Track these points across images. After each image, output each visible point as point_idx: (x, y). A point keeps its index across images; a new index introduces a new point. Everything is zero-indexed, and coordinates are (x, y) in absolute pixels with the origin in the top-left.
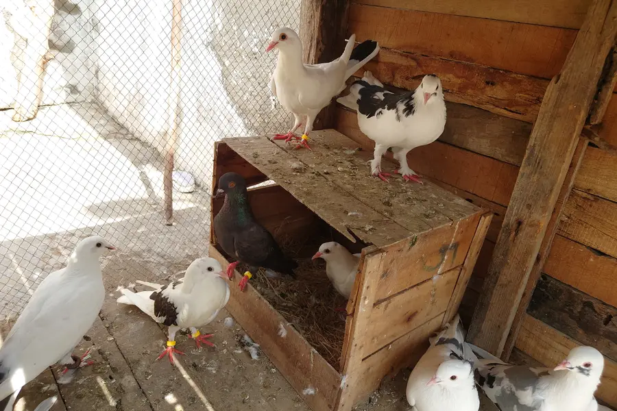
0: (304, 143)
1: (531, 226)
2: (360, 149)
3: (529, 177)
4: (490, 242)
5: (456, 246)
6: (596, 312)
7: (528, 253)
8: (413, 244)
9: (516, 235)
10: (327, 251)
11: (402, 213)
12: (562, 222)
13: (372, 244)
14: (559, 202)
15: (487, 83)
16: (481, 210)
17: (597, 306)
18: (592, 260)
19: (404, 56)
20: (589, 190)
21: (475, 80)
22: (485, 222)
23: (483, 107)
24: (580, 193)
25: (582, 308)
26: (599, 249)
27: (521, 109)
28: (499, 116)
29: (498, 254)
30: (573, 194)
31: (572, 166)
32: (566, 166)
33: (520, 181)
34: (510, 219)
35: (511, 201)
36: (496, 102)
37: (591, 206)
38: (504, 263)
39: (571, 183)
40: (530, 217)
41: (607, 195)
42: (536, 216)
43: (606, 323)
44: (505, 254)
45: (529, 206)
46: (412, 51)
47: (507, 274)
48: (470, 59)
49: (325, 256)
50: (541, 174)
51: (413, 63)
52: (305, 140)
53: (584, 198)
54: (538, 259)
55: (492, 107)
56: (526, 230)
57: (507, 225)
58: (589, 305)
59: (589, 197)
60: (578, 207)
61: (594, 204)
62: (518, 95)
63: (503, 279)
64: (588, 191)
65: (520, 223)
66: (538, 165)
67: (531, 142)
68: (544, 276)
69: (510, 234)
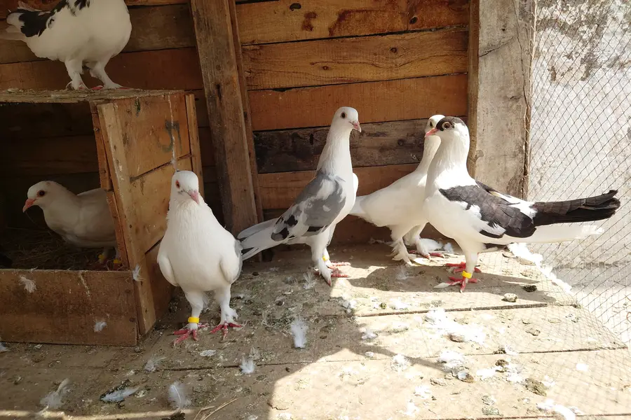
1: (227, 84)
3: (206, 41)
5: (177, 125)
6: (301, 138)
7: (236, 110)
9: (220, 98)
10: (42, 193)
12: (247, 77)
14: (238, 59)
16: (182, 92)
17: (300, 133)
18: (280, 98)
20: (253, 41)
22: (190, 99)
24: (248, 47)
25: (293, 142)
26: (281, 86)
29: (214, 124)
30: (244, 51)
32: (229, 20)
33: (201, 49)
34: (209, 87)
37: (260, 54)
38: (223, 130)
39: (239, 42)
40: (223, 76)
41: (267, 40)
42: (227, 73)
43: (312, 142)
44: (221, 122)
45: (218, 68)
47: (229, 138)
49: (39, 201)
50: (214, 33)
53: (253, 50)
54: (246, 116)
56: (226, 90)
57: (210, 93)
58: (296, 135)
59: (256, 47)
60: (253, 59)
61: (261, 51)
63: (228, 145)
64: (252, 43)
65: (218, 87)
66: (208, 27)
67: (194, 9)
68: (256, 133)
69: (215, 100)
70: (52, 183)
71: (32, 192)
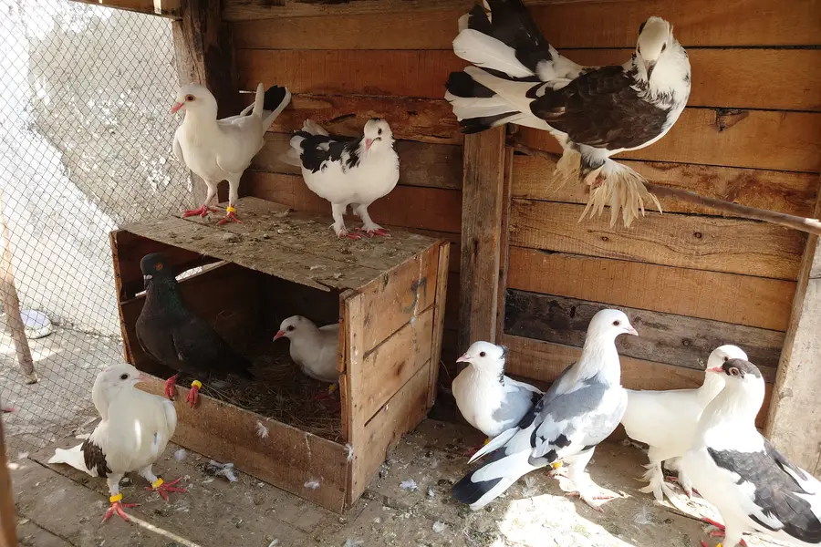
0: (230, 217)
1: (486, 242)
2: (292, 210)
3: (472, 196)
4: (454, 275)
5: (424, 281)
6: (561, 308)
7: (491, 269)
8: (386, 284)
9: (476, 255)
10: (291, 328)
11: (364, 256)
12: (511, 232)
13: (347, 288)
14: (504, 213)
15: (410, 113)
16: (438, 241)
17: (561, 302)
18: (545, 261)
19: (316, 99)
20: (526, 195)
21: (396, 113)
22: (445, 250)
23: (412, 138)
24: (518, 201)
25: (550, 310)
26: (548, 248)
27: (447, 133)
28: (429, 144)
29: (464, 279)
30: (513, 204)
31: (506, 176)
32: (501, 177)
33: (466, 201)
34: (466, 241)
35: (463, 224)
36: (423, 131)
37: (531, 210)
38: (472, 288)
39: (509, 194)
40: (484, 234)
41: (542, 197)
42: (488, 231)
43: (572, 315)
44: (472, 279)
45: (480, 224)
46: (323, 93)
47: (478, 298)
48: (385, 93)
49: (288, 334)
50: (482, 189)
51: (328, 106)
52: (232, 213)
53: (523, 204)
54: (501, 274)
55: (420, 136)
56: (483, 248)
57: (466, 248)
58: (554, 304)
59: (527, 202)
60: (521, 214)
61: (532, 207)
62: (441, 120)
63: (475, 304)
64: (525, 197)
65: (476, 243)
66: (477, 181)
67: (466, 161)
68: (510, 291)
69: (470, 256)
70: (304, 320)
71: (284, 325)
